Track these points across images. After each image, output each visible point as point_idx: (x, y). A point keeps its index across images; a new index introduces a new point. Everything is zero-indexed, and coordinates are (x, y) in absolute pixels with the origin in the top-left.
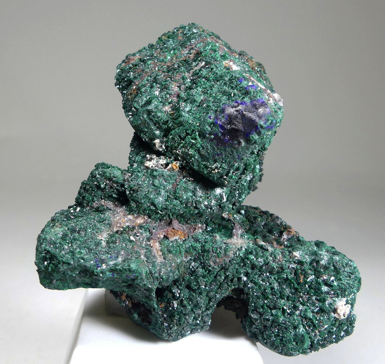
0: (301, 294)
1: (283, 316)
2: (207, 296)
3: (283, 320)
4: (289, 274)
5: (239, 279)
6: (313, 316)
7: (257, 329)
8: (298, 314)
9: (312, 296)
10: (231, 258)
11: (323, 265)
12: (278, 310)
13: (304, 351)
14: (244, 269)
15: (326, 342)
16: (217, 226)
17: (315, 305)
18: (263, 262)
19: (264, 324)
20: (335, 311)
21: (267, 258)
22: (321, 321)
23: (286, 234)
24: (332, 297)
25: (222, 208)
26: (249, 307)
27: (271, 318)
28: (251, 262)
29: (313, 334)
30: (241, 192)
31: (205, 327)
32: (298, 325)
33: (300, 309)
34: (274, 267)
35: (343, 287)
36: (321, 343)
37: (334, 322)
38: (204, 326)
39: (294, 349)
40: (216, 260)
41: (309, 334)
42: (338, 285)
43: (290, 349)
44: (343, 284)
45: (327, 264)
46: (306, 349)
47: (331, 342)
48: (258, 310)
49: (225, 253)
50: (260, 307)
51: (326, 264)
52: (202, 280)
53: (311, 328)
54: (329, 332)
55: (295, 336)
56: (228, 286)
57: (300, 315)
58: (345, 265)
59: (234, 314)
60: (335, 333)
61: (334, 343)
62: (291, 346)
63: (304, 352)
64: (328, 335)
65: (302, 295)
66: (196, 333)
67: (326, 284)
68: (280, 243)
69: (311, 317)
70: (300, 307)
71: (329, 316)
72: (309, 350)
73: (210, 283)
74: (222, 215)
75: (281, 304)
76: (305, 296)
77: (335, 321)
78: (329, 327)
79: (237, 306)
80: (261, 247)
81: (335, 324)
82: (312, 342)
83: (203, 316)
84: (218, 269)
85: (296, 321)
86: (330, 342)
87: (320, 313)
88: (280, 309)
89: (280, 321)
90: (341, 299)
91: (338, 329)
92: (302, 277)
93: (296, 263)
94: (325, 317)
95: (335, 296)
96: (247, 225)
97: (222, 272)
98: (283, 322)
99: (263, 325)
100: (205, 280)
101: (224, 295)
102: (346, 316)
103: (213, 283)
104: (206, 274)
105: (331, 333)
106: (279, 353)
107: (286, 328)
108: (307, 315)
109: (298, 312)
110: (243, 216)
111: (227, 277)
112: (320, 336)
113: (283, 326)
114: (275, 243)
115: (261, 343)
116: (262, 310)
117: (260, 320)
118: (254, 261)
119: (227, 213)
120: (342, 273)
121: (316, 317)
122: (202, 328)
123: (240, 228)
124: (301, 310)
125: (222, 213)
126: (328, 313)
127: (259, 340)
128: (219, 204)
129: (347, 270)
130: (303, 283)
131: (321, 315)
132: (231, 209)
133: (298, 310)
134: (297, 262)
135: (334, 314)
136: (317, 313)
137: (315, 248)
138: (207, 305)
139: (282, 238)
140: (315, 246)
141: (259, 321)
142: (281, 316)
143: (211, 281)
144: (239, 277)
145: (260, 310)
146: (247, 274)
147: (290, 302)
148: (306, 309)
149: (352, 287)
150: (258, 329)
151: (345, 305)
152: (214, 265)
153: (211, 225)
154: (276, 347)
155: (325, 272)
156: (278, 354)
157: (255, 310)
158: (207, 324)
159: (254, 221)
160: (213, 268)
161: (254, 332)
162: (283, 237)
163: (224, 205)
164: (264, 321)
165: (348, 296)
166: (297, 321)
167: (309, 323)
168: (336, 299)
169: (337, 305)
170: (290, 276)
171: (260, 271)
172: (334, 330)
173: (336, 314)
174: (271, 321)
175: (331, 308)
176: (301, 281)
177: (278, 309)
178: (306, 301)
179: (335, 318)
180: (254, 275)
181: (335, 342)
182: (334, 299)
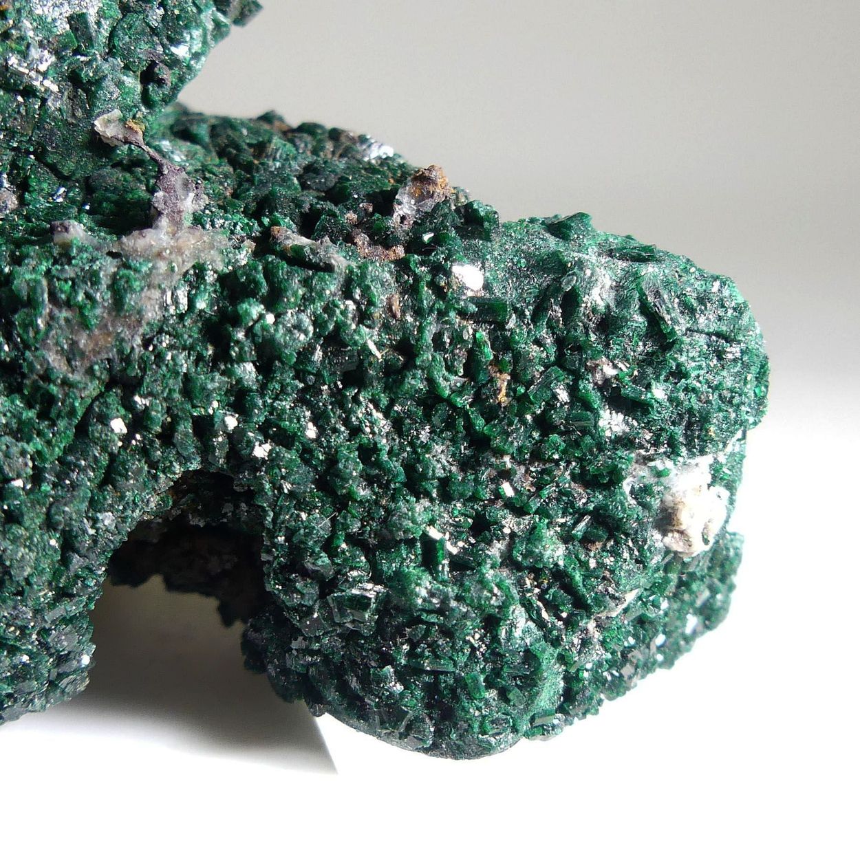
0: (507, 459)
1: (431, 574)
2: (49, 524)
3: (432, 594)
4: (440, 374)
5: (204, 427)
6: (568, 555)
7: (312, 653)
8: (498, 555)
9: (557, 462)
10: (148, 324)
11: (594, 310)
12: (404, 553)
13: (538, 722)
14: (223, 373)
15: (627, 670)
16: (76, 193)
17: (573, 506)
18: (311, 329)
19: (340, 625)
20: (667, 520)
21: (329, 309)
22: (607, 574)
23: (411, 195)
24: (647, 459)
25: (87, 91)
26: (265, 557)
27: (372, 595)
28: (254, 335)
29: (576, 641)
30: (177, 12)
31: (65, 681)
32: (503, 607)
33: (507, 531)
34: (365, 346)
35: (696, 407)
36: (609, 678)
37: (661, 573)
38: (60, 676)
39: (493, 722)
40: (74, 344)
41: (556, 642)
42: (671, 400)
43: (476, 725)
44: (694, 390)
45: (612, 305)
46: (546, 713)
47: (648, 667)
48: (309, 566)
49: (118, 303)
50: (317, 550)
51: (608, 307)
52: (15, 450)
53: (564, 615)
54: (641, 621)
55: (494, 662)
56: (153, 465)
57: (508, 560)
58: (695, 303)
59: (212, 603)
60: (665, 625)
61: (658, 670)
62: (479, 709)
63: (540, 729)
64: (636, 636)
65: (509, 465)
66: (22, 718)
67: (617, 399)
68: (383, 239)
69: (561, 563)
70: (503, 522)
71: (641, 549)
72: (559, 715)
73: (59, 459)
74: (93, 125)
75: (414, 522)
76: (523, 469)
77: (667, 568)
78: (640, 598)
79: (214, 565)
80: (297, 259)
81: (666, 581)
82: (571, 679)
83: (44, 632)
84: (93, 388)
85: (491, 591)
86: (645, 665)
87: (599, 539)
88: (410, 543)
89: (420, 601)
90: (689, 461)
91: (675, 606)
92: (503, 381)
93: (472, 316)
94: (626, 555)
95: (662, 450)
96: (226, 177)
97: (113, 399)
98: (435, 601)
99: (339, 631)
100: (30, 448)
101: (137, 513)
102: (712, 541)
103: (71, 458)
104: (30, 419)
105: (647, 626)
106: (426, 751)
107: (447, 633)
108: (541, 555)
109: (496, 550)
110: (205, 147)
111: (138, 421)
112: (603, 643)
113: (433, 624)
114: (362, 239)
115: (336, 714)
116: (327, 560)
117: (320, 608)
118: (264, 328)
119: (117, 113)
120: (686, 340)
121: (583, 557)
122: (53, 684)
123: (186, 185)
124: (513, 535)
125: (89, 115)
126: (636, 532)
127: (329, 703)
128: (73, 72)
129: (707, 326)
130: (510, 406)
131: (605, 545)
132: (138, 97)
133: (499, 540)
134: (473, 308)
135: (664, 534)
136: (586, 541)
137: (552, 243)
138: (56, 574)
139: (395, 215)
140: (548, 235)
141: (316, 615)
142: (420, 579)
143: (65, 453)
144: (200, 418)
145: (319, 563)
146: (239, 400)
147: (459, 505)
148: (534, 528)
149: (736, 400)
150: (318, 652)
151: (709, 486)
152: (64, 367)
153: (45, 186)
154: (409, 728)
155: (607, 345)
156: (422, 756)
157: (295, 563)
158: (75, 663)
159: (256, 162)
160: (65, 383)
161: (300, 669)
162: (397, 207)
163: (95, 72)
164: (339, 610)
165: (721, 446)
166: (496, 590)
167: (552, 591)
168: (669, 464)
169: (674, 490)
170: (446, 380)
171: (300, 375)
172: (661, 612)
173: (670, 535)
174: (373, 606)
175: (645, 506)
176: (502, 398)
177: (403, 547)
178: (533, 490)
179: (668, 551)
180: (276, 398)
181: (661, 665)
182: (658, 464)
